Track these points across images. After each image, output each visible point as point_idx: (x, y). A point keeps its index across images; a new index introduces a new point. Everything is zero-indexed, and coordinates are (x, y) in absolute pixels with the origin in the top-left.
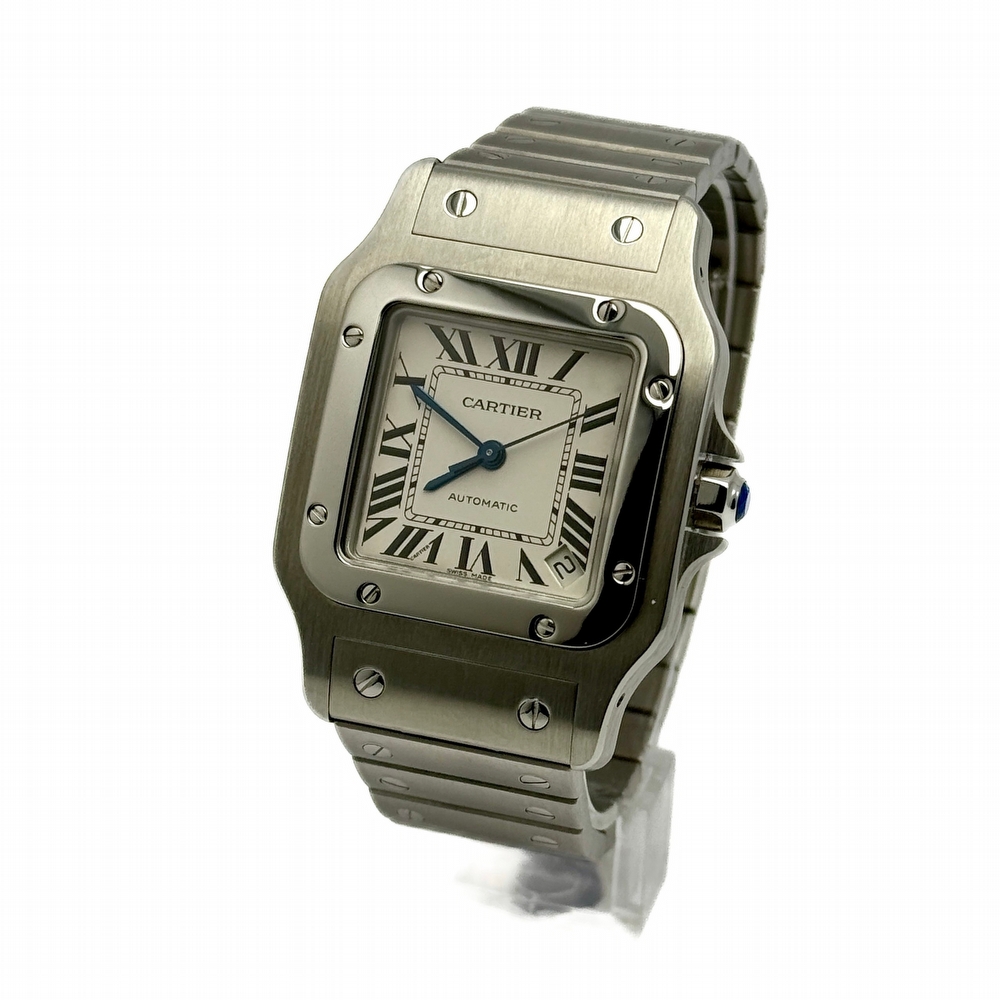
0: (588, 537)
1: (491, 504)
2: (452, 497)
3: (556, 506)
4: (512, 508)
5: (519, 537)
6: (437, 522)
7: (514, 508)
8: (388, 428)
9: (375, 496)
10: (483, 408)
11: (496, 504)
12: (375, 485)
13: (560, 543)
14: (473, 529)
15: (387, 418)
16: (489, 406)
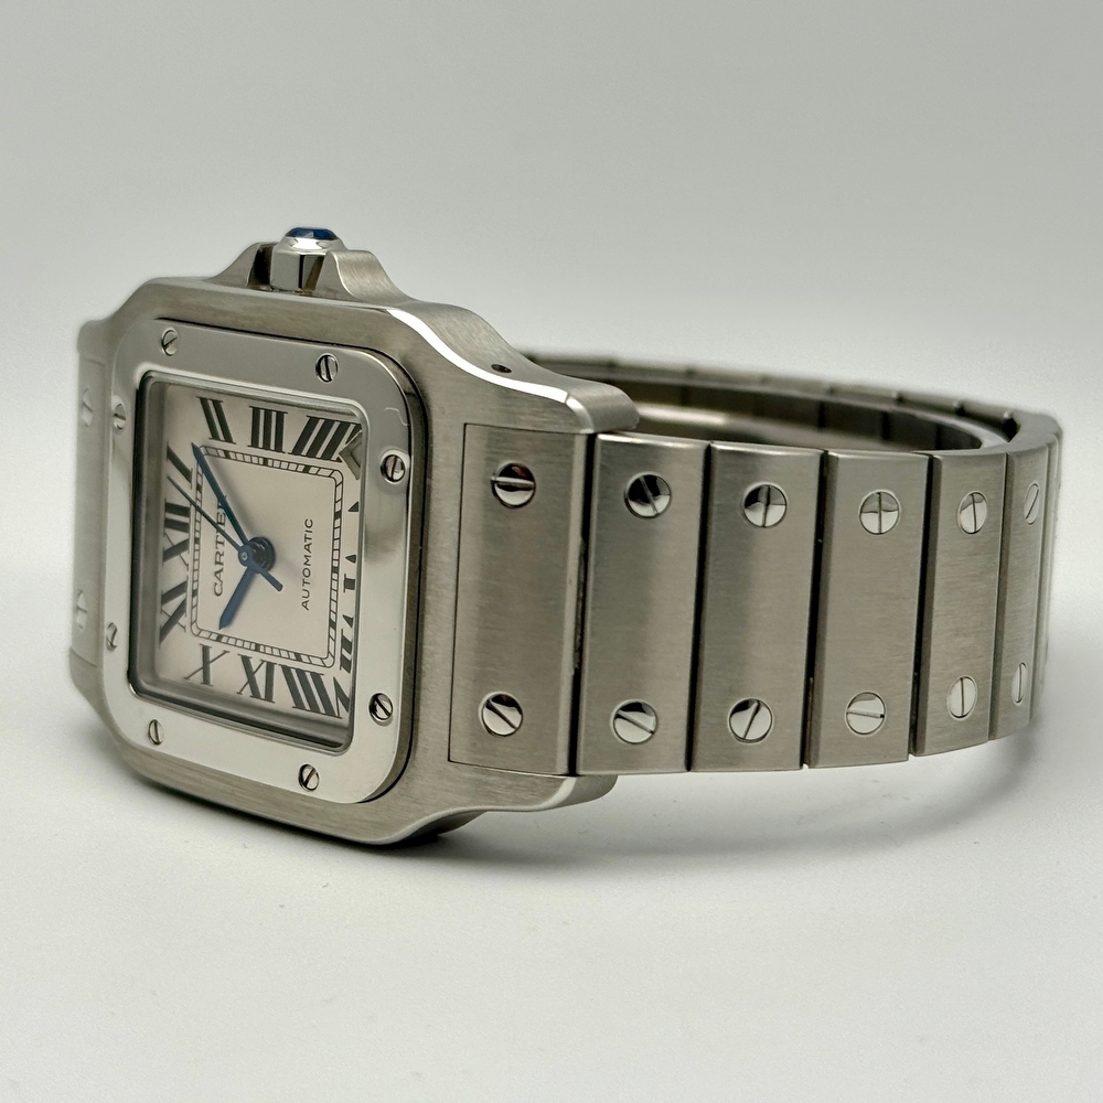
0: (328, 424)
1: (308, 554)
2: (305, 604)
3: (301, 468)
4: (309, 526)
5: (338, 515)
6: (333, 624)
7: (309, 524)
8: (247, 692)
9: (314, 708)
10: (222, 570)
11: (307, 547)
12: (303, 708)
13: (338, 460)
14: (335, 576)
15: (240, 693)
16: (220, 563)
